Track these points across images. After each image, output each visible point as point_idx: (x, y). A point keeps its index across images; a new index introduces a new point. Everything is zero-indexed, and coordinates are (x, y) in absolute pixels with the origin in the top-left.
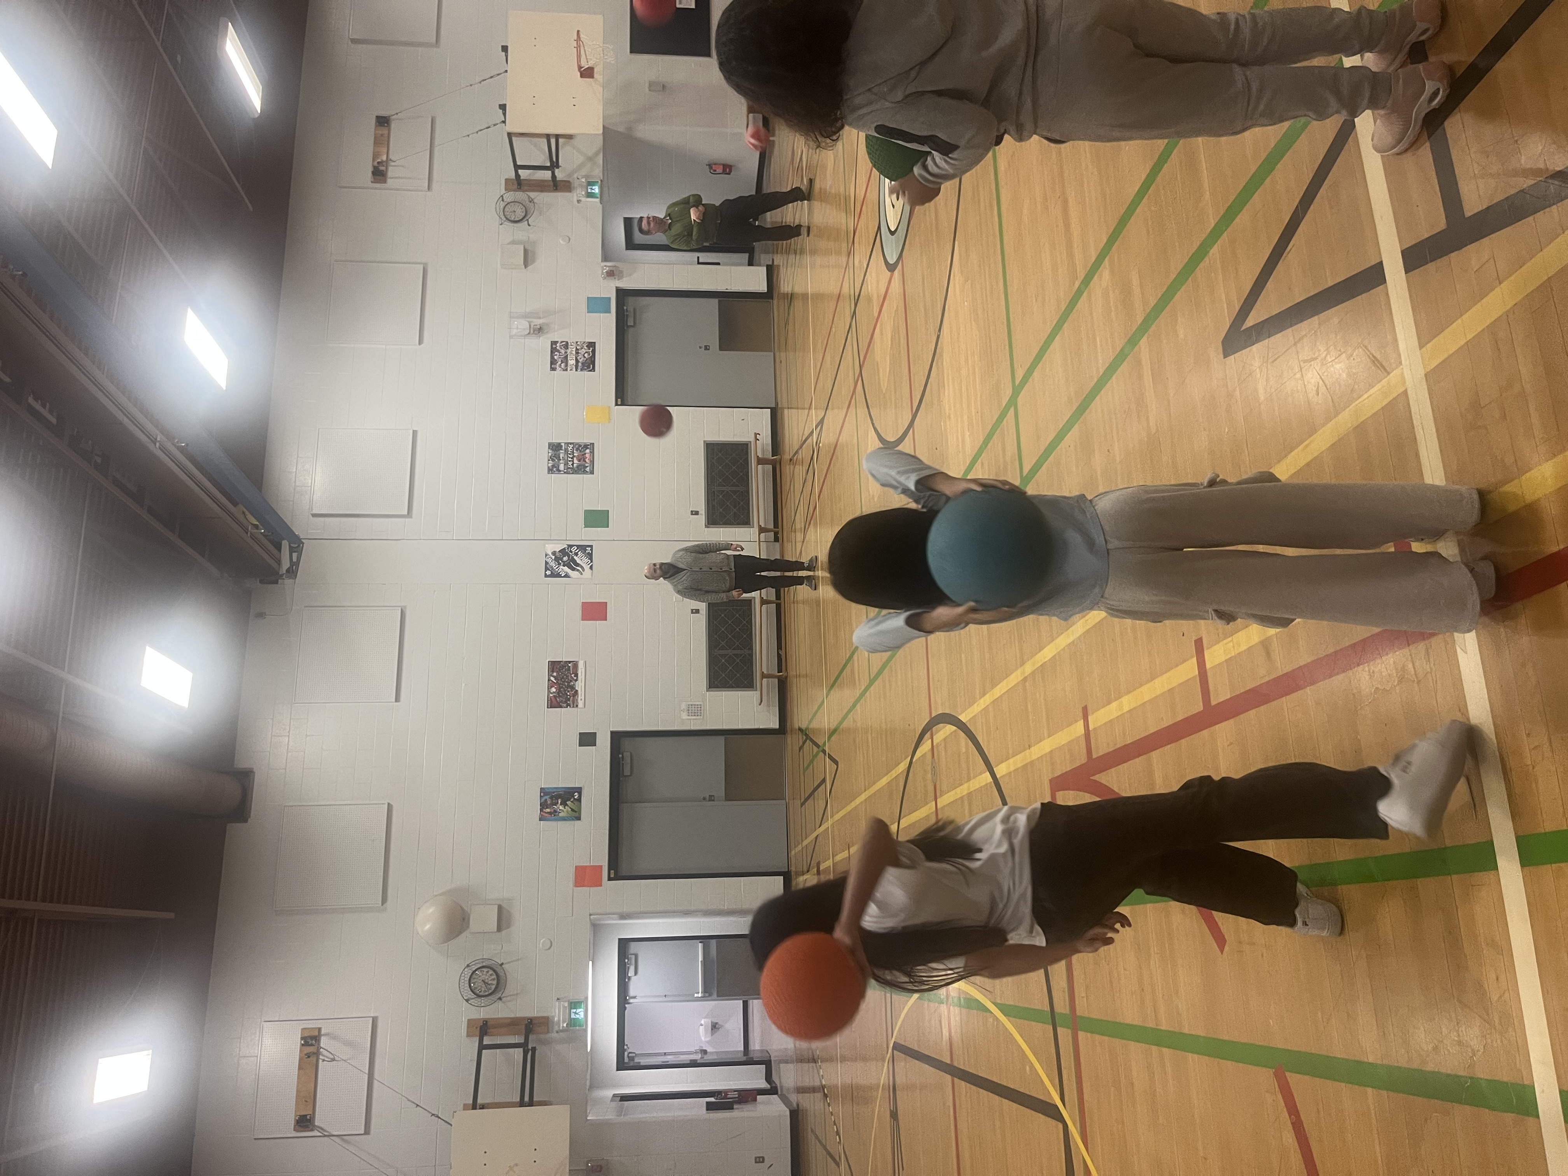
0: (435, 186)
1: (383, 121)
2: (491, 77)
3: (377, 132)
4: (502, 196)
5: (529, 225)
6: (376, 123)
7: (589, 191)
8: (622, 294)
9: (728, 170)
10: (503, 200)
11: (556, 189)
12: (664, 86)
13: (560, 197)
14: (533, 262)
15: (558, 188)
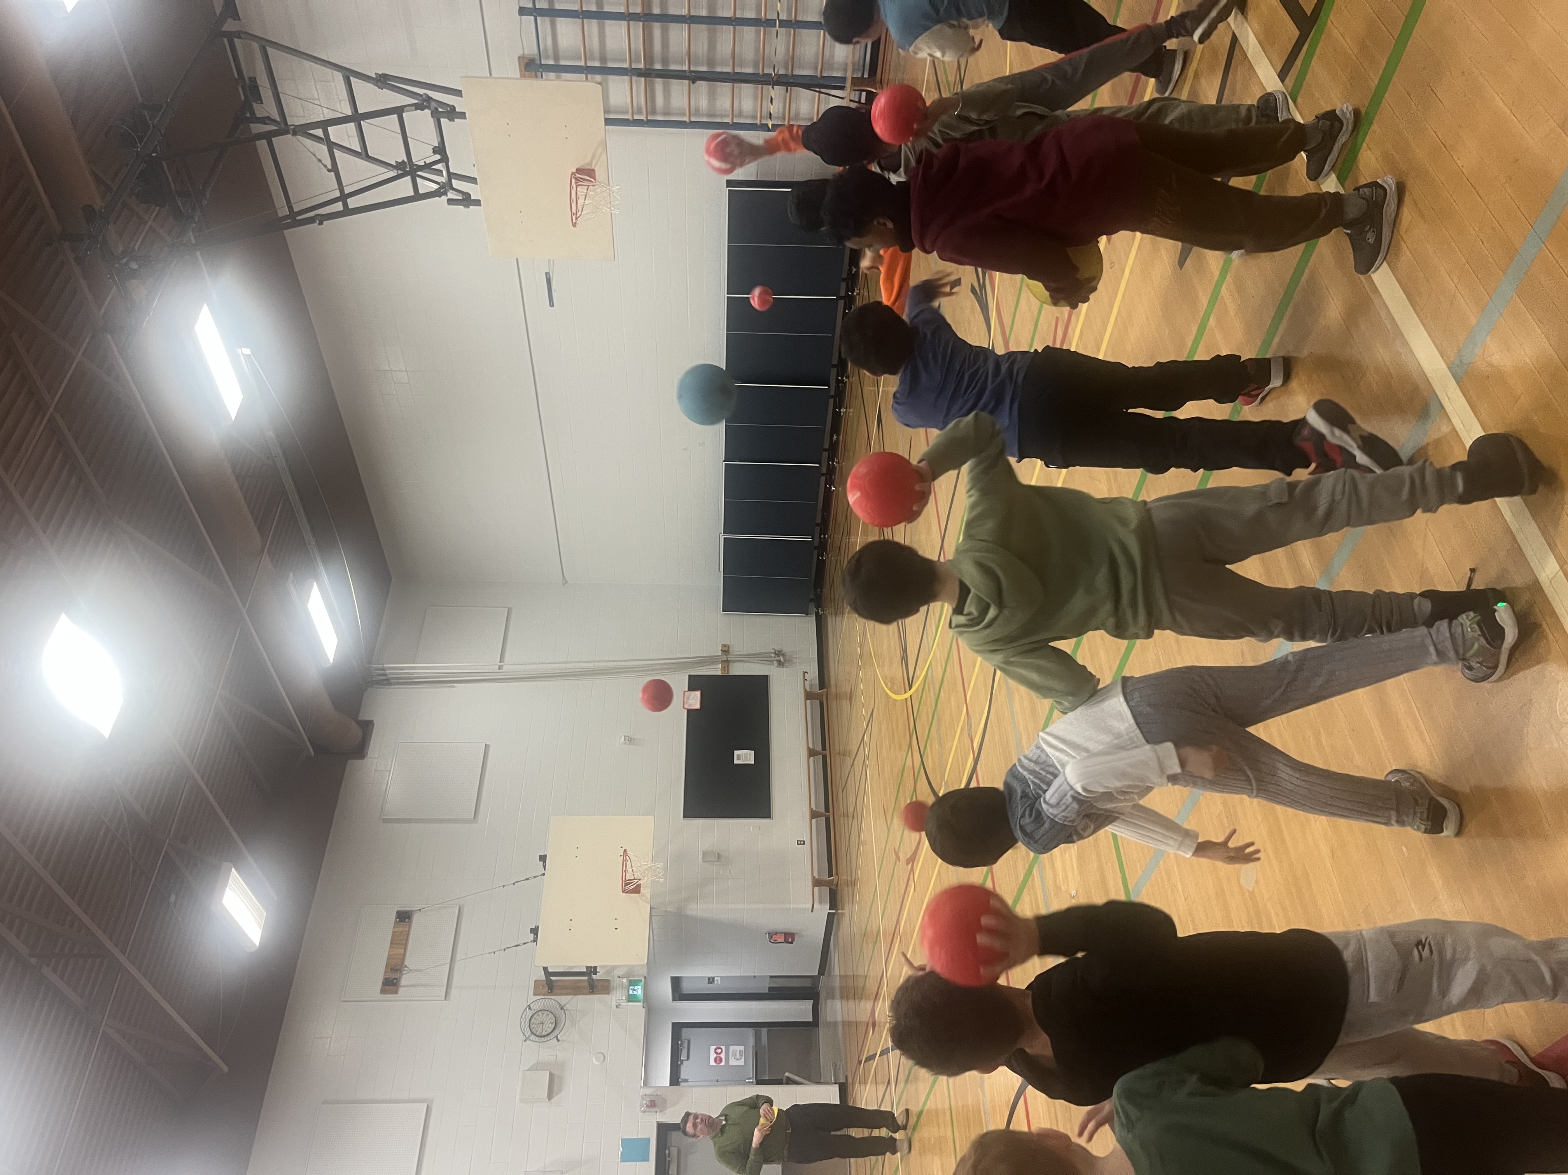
0: (454, 992)
1: (404, 917)
2: (527, 879)
3: (396, 930)
4: (529, 1006)
5: (558, 1040)
6: (396, 919)
7: (631, 992)
8: (664, 1130)
9: (790, 940)
10: (530, 1009)
11: (593, 992)
12: (719, 856)
13: (595, 1001)
14: (559, 1092)
15: (595, 990)
